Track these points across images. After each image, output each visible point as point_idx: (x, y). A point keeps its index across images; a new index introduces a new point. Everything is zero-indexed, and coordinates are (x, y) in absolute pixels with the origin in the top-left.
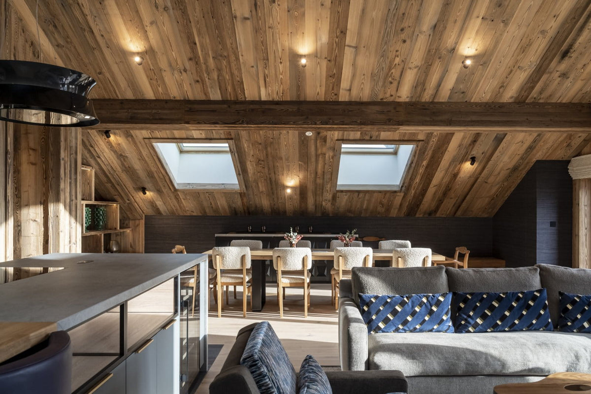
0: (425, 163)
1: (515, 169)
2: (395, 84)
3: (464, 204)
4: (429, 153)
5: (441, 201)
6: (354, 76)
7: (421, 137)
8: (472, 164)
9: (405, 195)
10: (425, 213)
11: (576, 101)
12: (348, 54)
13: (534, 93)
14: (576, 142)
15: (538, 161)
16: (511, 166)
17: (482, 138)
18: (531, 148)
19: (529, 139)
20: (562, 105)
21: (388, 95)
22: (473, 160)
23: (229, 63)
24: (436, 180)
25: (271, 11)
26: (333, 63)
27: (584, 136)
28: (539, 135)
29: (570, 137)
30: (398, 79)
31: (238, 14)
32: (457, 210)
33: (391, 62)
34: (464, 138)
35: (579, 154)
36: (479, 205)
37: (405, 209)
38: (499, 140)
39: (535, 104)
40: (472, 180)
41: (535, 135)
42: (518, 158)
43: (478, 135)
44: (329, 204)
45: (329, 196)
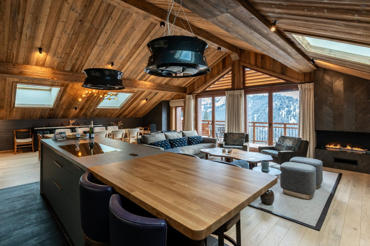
0: (132, 100)
1: (156, 102)
2: (137, 74)
3: (137, 113)
4: (135, 96)
5: (130, 112)
6: (126, 70)
7: (135, 92)
8: (146, 101)
9: (121, 110)
10: (123, 116)
11: (178, 85)
12: (129, 63)
13: (170, 83)
14: (173, 96)
15: (162, 101)
16: (155, 102)
17: (152, 93)
18: (162, 97)
19: (164, 94)
20: (175, 86)
21: (133, 78)
22: (147, 99)
23: (83, 59)
24: (132, 106)
25: (111, 45)
26: (122, 65)
27: (175, 94)
28: (166, 94)
29: (172, 94)
30: (138, 73)
31: (99, 43)
32: (133, 115)
33: (139, 69)
34: (147, 93)
35: (172, 99)
36: (141, 113)
37: (118, 115)
38: (156, 94)
39: (169, 85)
40: (143, 105)
41: (165, 93)
42: (158, 99)
43: (151, 92)
44: (90, 113)
45: (92, 110)
